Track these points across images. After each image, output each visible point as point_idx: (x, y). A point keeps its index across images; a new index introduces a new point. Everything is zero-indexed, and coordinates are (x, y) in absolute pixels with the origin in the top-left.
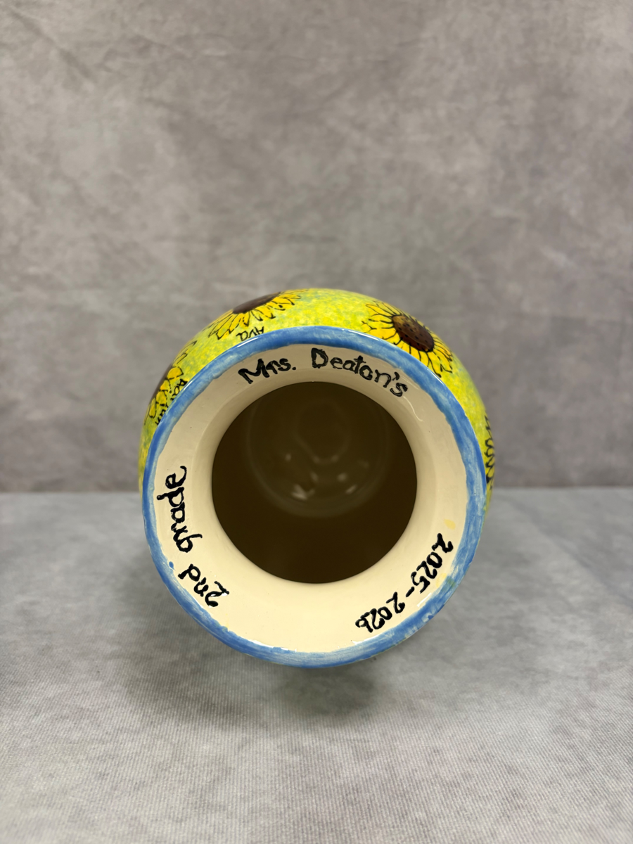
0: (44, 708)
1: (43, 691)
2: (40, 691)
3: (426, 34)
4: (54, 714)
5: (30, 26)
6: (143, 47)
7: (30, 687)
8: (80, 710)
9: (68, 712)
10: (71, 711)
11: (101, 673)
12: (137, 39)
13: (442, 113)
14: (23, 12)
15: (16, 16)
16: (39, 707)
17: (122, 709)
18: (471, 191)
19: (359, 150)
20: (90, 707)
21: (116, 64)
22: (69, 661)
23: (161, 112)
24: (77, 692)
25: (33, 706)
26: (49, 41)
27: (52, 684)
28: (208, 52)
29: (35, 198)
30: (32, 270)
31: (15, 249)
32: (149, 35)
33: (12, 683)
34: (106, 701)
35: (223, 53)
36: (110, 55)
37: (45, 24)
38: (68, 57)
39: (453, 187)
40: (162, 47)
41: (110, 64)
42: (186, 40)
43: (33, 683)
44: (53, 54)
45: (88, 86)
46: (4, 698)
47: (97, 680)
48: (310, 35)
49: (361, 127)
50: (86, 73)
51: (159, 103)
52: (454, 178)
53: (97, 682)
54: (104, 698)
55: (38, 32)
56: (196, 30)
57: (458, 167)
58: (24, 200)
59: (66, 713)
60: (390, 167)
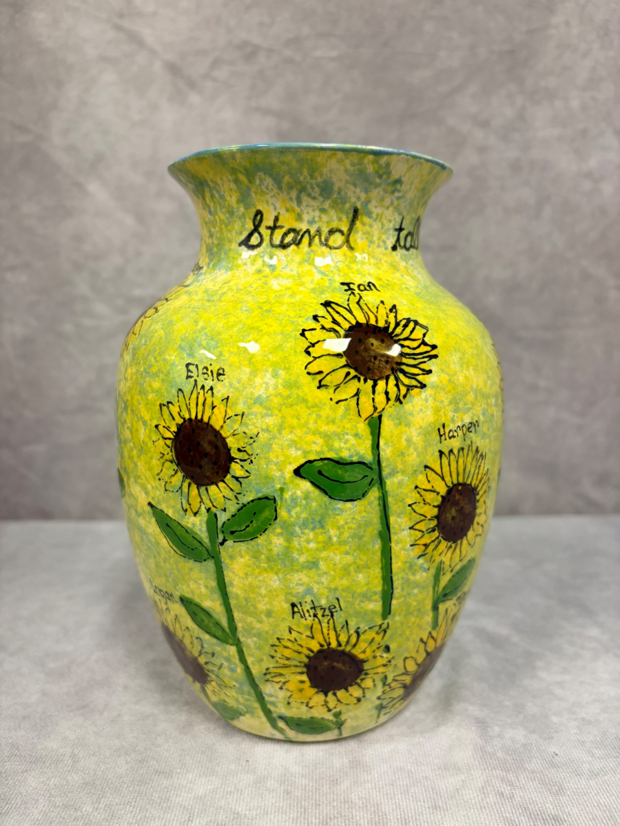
0: (196, 810)
1: (192, 785)
2: (188, 785)
3: (557, 20)
4: (209, 819)
5: (135, 39)
6: (249, 52)
7: (178, 779)
8: (236, 816)
9: (224, 817)
10: (226, 817)
11: (250, 763)
12: (244, 45)
13: (575, 104)
14: (126, 24)
15: (119, 28)
16: (191, 809)
17: (282, 817)
18: (607, 188)
19: (482, 150)
20: (247, 813)
21: (222, 73)
22: (214, 744)
23: (269, 121)
24: (229, 789)
25: (185, 807)
26: (152, 52)
27: (200, 776)
28: (318, 53)
29: (141, 218)
30: (138, 292)
31: (120, 271)
32: (256, 39)
33: (159, 773)
34: (263, 804)
35: (334, 54)
36: (216, 63)
37: (148, 35)
38: (173, 69)
39: (587, 185)
40: (270, 51)
41: (217, 73)
42: (295, 42)
43: (179, 774)
44: (158, 66)
45: (194, 98)
46: (152, 795)
47: (248, 773)
48: (429, 27)
49: (484, 124)
50: (192, 85)
51: (267, 112)
52: (589, 175)
53: (249, 776)
54: (260, 799)
55: (141, 43)
56: (306, 30)
57: (593, 163)
58: (130, 221)
59: (222, 820)
60: (515, 167)
